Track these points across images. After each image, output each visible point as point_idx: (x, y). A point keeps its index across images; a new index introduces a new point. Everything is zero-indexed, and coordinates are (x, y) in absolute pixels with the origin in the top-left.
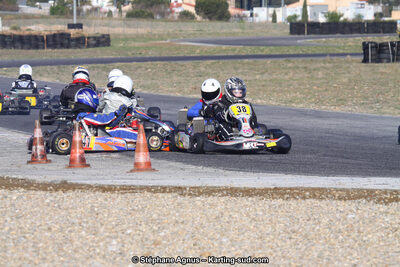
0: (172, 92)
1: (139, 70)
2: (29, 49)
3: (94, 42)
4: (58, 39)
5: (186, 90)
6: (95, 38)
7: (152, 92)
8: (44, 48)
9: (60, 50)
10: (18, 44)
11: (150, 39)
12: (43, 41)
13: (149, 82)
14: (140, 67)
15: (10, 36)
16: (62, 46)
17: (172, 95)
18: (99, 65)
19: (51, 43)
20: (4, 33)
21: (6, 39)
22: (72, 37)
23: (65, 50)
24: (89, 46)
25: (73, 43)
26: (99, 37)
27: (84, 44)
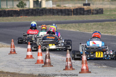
2: (65, 15)
3: (96, 12)
4: (78, 11)
6: (96, 10)
8: (72, 15)
9: (79, 16)
10: (60, 13)
12: (71, 12)
15: (56, 10)
16: (81, 14)
18: (98, 23)
19: (75, 13)
20: (53, 8)
21: (54, 11)
22: (85, 9)
23: (82, 16)
24: (93, 14)
25: (86, 13)
26: (98, 10)
27: (91, 13)
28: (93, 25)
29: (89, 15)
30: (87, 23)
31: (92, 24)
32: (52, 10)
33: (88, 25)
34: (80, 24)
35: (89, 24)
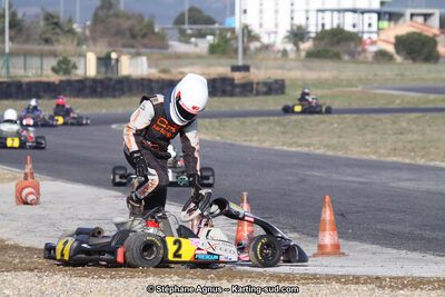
0: (365, 153)
1: (322, 126)
3: (265, 89)
4: (218, 85)
5: (383, 151)
6: (265, 84)
7: (340, 154)
9: (221, 99)
11: (337, 86)
13: (335, 141)
14: (324, 122)
15: (158, 81)
16: (224, 93)
17: (365, 157)
18: (271, 118)
20: (151, 77)
21: (153, 85)
22: (236, 82)
23: (227, 99)
24: (258, 94)
25: (238, 90)
26: (271, 84)
27: (251, 91)
28: (258, 124)
29: (246, 96)
30: (242, 119)
31: (255, 120)
32: (146, 83)
33: (244, 123)
34: (223, 119)
35: (248, 120)
